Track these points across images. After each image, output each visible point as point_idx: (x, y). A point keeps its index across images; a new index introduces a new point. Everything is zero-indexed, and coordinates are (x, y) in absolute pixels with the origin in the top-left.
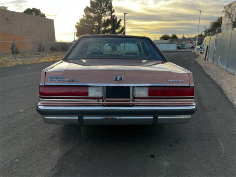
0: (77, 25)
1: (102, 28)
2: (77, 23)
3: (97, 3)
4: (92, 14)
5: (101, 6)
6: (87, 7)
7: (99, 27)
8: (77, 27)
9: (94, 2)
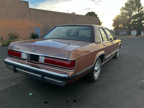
0: (114, 19)
1: (132, 20)
2: (115, 18)
3: (130, 4)
4: (126, 11)
5: (133, 5)
6: (123, 7)
7: (130, 20)
8: (114, 20)
9: (128, 3)
